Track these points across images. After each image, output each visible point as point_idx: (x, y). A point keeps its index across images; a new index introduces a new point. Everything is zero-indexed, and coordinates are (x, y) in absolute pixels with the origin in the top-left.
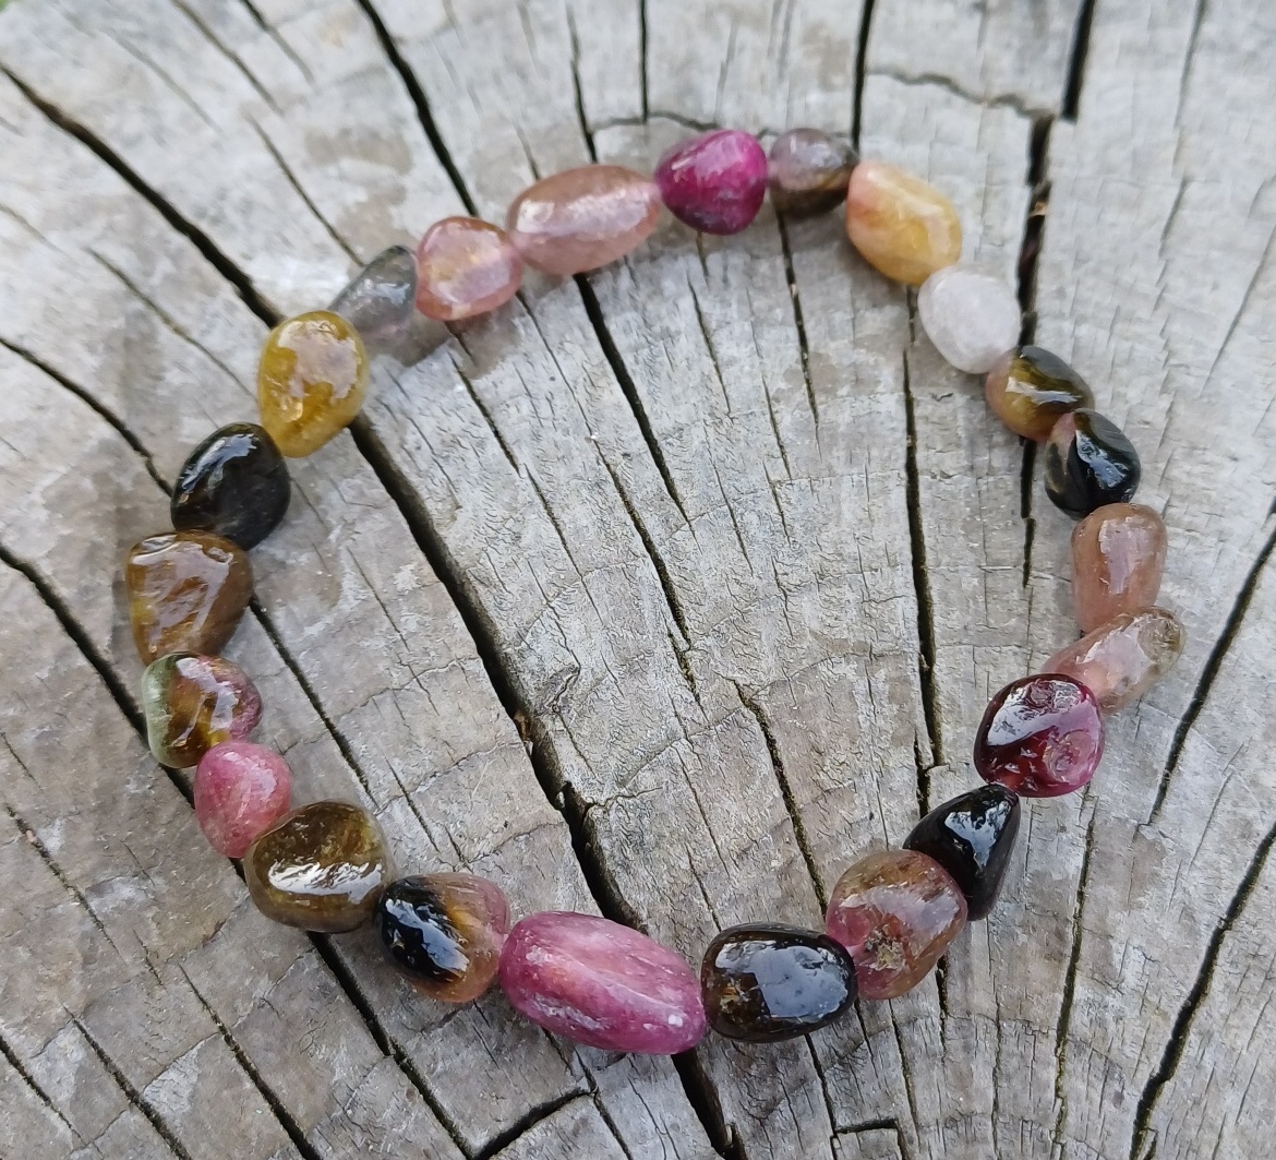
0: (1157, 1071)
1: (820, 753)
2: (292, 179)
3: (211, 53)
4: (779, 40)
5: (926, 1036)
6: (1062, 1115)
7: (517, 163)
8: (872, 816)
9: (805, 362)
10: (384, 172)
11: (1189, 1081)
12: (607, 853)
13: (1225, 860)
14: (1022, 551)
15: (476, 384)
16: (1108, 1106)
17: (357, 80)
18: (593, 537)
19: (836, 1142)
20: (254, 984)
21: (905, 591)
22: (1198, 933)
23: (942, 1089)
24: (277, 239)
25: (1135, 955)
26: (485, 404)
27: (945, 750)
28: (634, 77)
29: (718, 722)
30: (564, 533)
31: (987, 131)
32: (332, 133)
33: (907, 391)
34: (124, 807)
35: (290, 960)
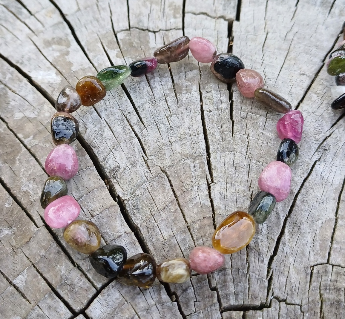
0: (272, 254)
1: (182, 182)
2: (40, 51)
3: (18, 22)
4: (163, 7)
6: (249, 267)
7: (97, 43)
8: (196, 197)
9: (174, 86)
10: (63, 48)
11: (281, 256)
12: (129, 212)
14: (231, 128)
16: (260, 263)
17: (57, 25)
18: (122, 134)
19: (191, 278)
20: (40, 252)
21: (202, 140)
22: (281, 218)
24: (37, 66)
25: (265, 225)
27: (214, 179)
28: (126, 19)
29: (156, 177)
30: (114, 133)
31: (217, 25)
32: (50, 39)
33: (200, 91)
34: (5, 211)
35: (49, 245)
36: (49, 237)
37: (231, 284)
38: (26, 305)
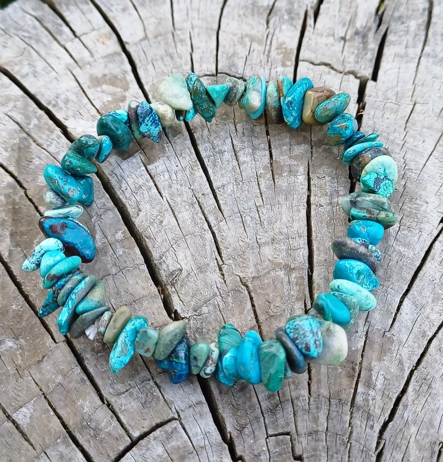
0: (387, 419)
1: (269, 303)
2: (84, 92)
3: (55, 45)
4: (268, 48)
5: (303, 403)
6: (351, 432)
9: (271, 164)
10: (118, 90)
11: (398, 422)
12: (189, 335)
13: (416, 345)
15: (148, 167)
16: (368, 430)
17: (110, 57)
18: (190, 223)
19: (267, 440)
20: (56, 377)
21: (304, 246)
22: (404, 370)
23: (308, 422)
24: (77, 113)
25: (381, 377)
26: (151, 174)
28: (213, 59)
29: (232, 290)
30: (179, 221)
31: (343, 83)
32: (100, 76)
33: (308, 175)
34: (11, 314)
35: (70, 369)
36: (71, 357)
37: (324, 455)
38: (28, 450)
